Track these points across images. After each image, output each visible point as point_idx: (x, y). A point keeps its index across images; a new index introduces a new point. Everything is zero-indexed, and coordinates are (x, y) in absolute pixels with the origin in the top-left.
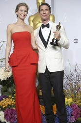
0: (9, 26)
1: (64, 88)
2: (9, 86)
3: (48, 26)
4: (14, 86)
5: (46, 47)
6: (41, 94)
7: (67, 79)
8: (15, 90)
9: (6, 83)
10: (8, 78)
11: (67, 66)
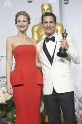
1: (76, 113)
2: (8, 111)
3: (53, 39)
4: (14, 110)
6: (47, 120)
7: (79, 102)
8: (15, 116)
9: (4, 107)
10: (7, 101)
11: (79, 85)
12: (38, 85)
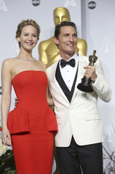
0: (7, 63)
3: (72, 63)
5: (70, 100)
7: (109, 160)
11: (110, 134)
12: (50, 132)
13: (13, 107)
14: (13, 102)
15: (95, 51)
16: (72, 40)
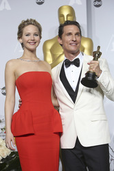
5: (74, 101)
13: (17, 109)
14: (17, 104)
15: (99, 47)
16: (74, 39)
